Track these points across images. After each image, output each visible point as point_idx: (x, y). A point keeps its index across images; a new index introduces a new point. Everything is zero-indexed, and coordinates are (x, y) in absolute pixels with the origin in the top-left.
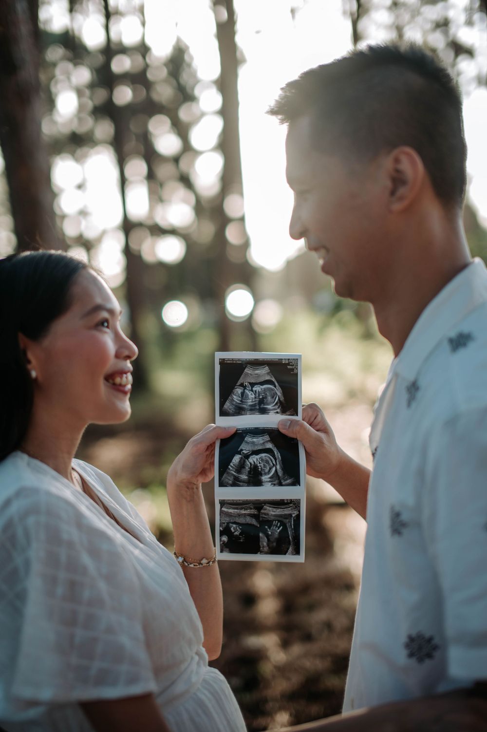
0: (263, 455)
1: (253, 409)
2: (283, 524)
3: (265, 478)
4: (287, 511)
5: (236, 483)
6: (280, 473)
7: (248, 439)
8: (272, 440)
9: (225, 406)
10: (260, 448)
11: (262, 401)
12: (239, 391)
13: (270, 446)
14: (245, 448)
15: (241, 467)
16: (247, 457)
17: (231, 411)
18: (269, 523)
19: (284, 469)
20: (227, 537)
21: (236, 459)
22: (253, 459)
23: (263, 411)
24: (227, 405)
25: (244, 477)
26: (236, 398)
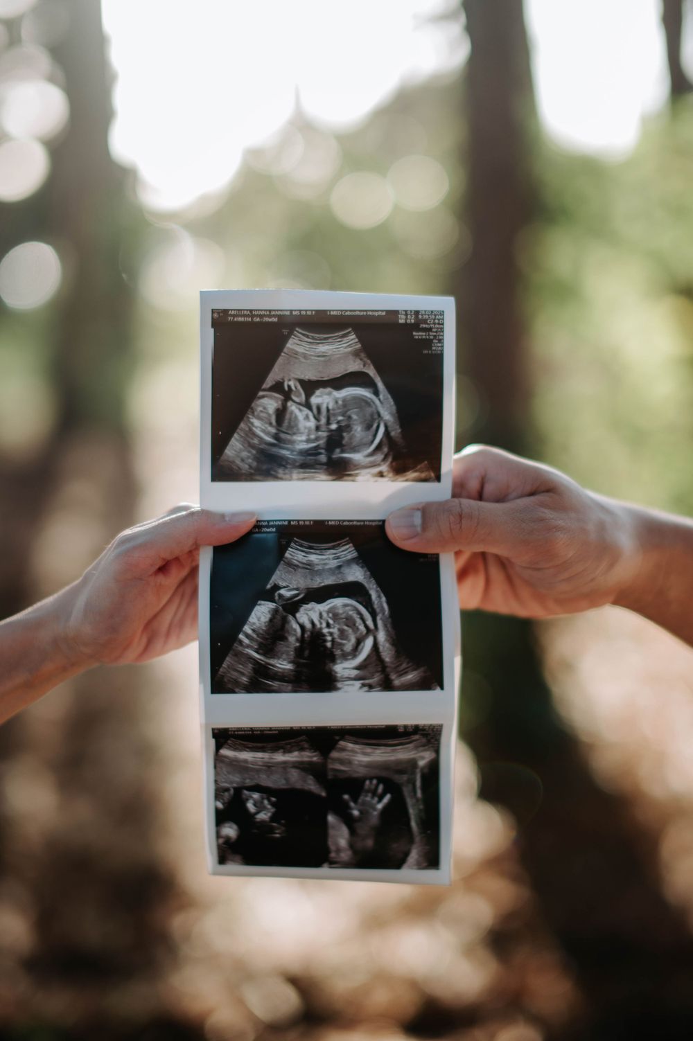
0: (339, 602)
1: (309, 463)
2: (391, 786)
3: (343, 668)
4: (402, 754)
5: (261, 681)
6: (387, 654)
7: (295, 554)
8: (363, 559)
9: (229, 452)
10: (330, 581)
11: (336, 441)
12: (269, 404)
13: (356, 574)
14: (288, 583)
15: (273, 637)
16: (292, 607)
17: (247, 466)
18: (354, 786)
19: (397, 640)
20: (235, 827)
21: (261, 614)
22: (310, 614)
23: (340, 470)
24: (235, 448)
25: (283, 665)
26: (260, 425)
